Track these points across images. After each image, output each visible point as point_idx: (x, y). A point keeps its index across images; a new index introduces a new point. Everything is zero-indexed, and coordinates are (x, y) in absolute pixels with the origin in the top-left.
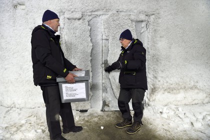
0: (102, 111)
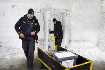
0: (48, 50)
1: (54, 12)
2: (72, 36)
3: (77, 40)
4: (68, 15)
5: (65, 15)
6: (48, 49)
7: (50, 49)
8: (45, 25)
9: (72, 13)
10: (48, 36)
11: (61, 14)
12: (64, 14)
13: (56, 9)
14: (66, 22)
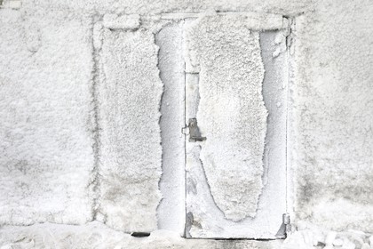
0: (185, 237)
1: (214, 25)
2: (321, 163)
3: (353, 183)
4: (297, 43)
5: (277, 41)
6: (182, 231)
7: (194, 232)
8: (166, 101)
9: (318, 27)
10: (181, 158)
11: (257, 36)
12: (272, 35)
13: (224, 8)
14: (285, 84)
